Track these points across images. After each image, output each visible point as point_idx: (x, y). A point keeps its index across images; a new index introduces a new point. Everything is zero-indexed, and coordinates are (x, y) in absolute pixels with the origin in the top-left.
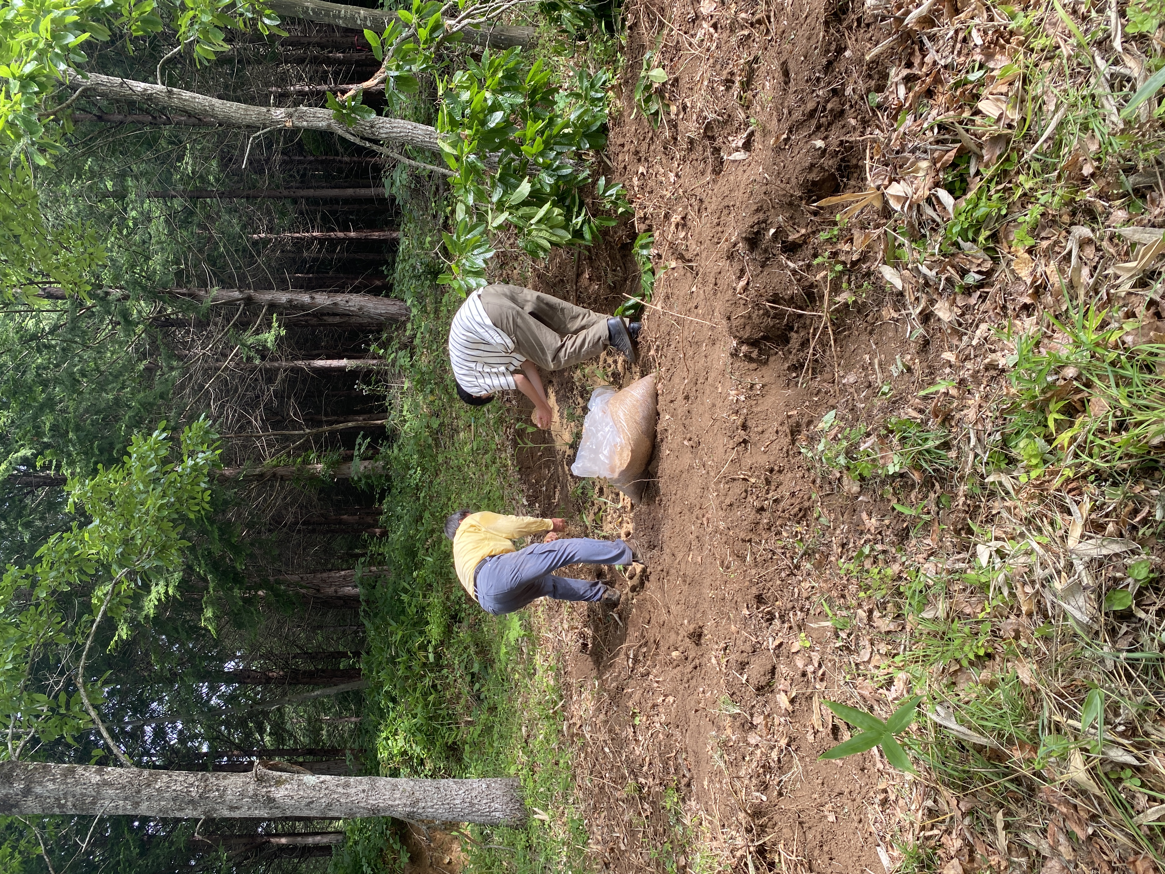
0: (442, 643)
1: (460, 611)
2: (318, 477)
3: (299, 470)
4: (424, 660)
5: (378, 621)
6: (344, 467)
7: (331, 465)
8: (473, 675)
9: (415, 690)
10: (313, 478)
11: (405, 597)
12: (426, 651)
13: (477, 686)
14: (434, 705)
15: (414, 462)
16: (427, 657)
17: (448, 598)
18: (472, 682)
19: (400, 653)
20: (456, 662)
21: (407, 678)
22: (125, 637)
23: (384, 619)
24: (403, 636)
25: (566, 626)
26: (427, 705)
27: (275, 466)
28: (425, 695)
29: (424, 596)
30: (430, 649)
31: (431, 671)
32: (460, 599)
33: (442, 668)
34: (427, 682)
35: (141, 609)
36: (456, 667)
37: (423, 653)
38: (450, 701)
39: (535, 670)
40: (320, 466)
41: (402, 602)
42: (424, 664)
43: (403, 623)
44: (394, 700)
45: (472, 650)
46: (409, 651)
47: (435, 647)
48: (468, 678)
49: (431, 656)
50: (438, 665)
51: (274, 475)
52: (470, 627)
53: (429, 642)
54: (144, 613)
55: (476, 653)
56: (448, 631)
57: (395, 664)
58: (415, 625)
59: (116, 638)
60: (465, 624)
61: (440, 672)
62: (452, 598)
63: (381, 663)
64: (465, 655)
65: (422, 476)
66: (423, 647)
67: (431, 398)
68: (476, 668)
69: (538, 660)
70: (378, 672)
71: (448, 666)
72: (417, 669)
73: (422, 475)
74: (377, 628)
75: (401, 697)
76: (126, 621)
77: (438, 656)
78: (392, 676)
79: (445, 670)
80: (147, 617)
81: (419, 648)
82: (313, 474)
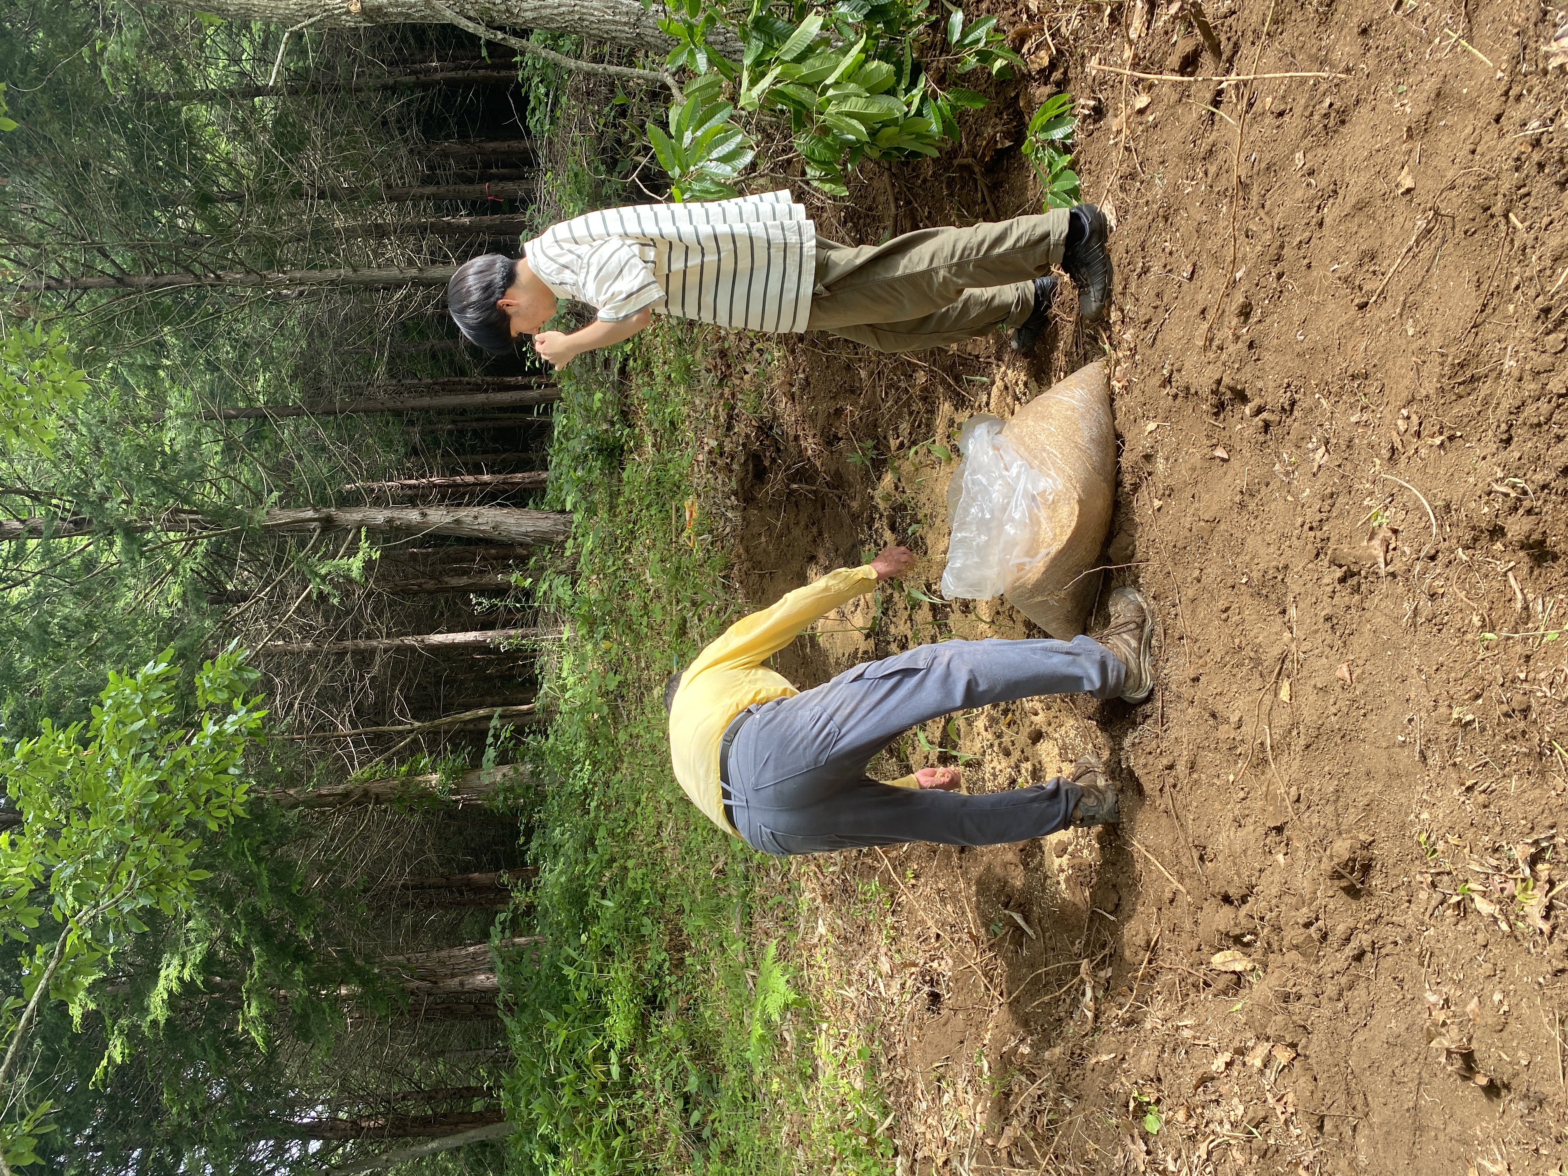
0: (632, 1049)
1: (660, 988)
2: (431, 794)
3: (403, 784)
4: (603, 1078)
5: (526, 1019)
6: (472, 777)
7: (453, 774)
8: (686, 1098)
9: (589, 1131)
10: (426, 794)
11: (570, 972)
12: (606, 1061)
13: (696, 1116)
14: (621, 1155)
15: (578, 753)
16: (608, 1074)
17: (640, 969)
18: (686, 1110)
19: (564, 1067)
20: (658, 1077)
21: (575, 1110)
22: (119, 1060)
23: (536, 1015)
24: (567, 1041)
25: (885, 966)
26: (609, 1157)
27: (366, 781)
28: (607, 1136)
29: (600, 971)
30: (613, 1057)
31: (615, 1096)
32: (660, 967)
33: (631, 1090)
34: (610, 1114)
35: (146, 1010)
36: (658, 1085)
37: (600, 1067)
38: (647, 1148)
39: (815, 1068)
40: (435, 778)
41: (563, 980)
42: (604, 1086)
43: (567, 1015)
44: (554, 1150)
45: (685, 1052)
46: (577, 1065)
47: (622, 1055)
48: (679, 1105)
49: (615, 1070)
50: (626, 1086)
51: (366, 793)
52: (682, 1012)
53: (612, 1045)
54: (149, 1018)
55: (693, 1059)
56: (642, 1025)
57: (555, 1087)
58: (587, 1019)
59: (104, 1063)
60: (671, 1010)
61: (629, 1097)
62: (647, 967)
63: (532, 1088)
64: (674, 1063)
65: (592, 775)
66: (602, 1056)
67: (605, 645)
68: (693, 1084)
69: (823, 1046)
70: (528, 1103)
71: (644, 1086)
72: (593, 1094)
73: (594, 771)
74: (525, 1031)
75: (566, 1145)
76: (121, 1032)
77: (627, 1070)
78: (551, 1109)
79: (640, 1093)
80: (154, 1023)
81: (595, 1059)
82: (425, 789)
